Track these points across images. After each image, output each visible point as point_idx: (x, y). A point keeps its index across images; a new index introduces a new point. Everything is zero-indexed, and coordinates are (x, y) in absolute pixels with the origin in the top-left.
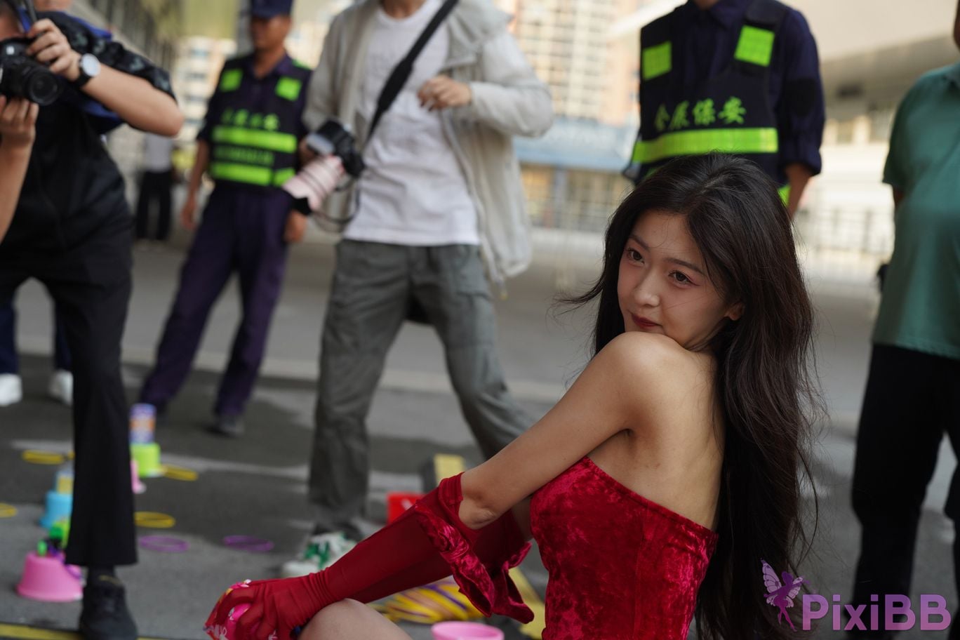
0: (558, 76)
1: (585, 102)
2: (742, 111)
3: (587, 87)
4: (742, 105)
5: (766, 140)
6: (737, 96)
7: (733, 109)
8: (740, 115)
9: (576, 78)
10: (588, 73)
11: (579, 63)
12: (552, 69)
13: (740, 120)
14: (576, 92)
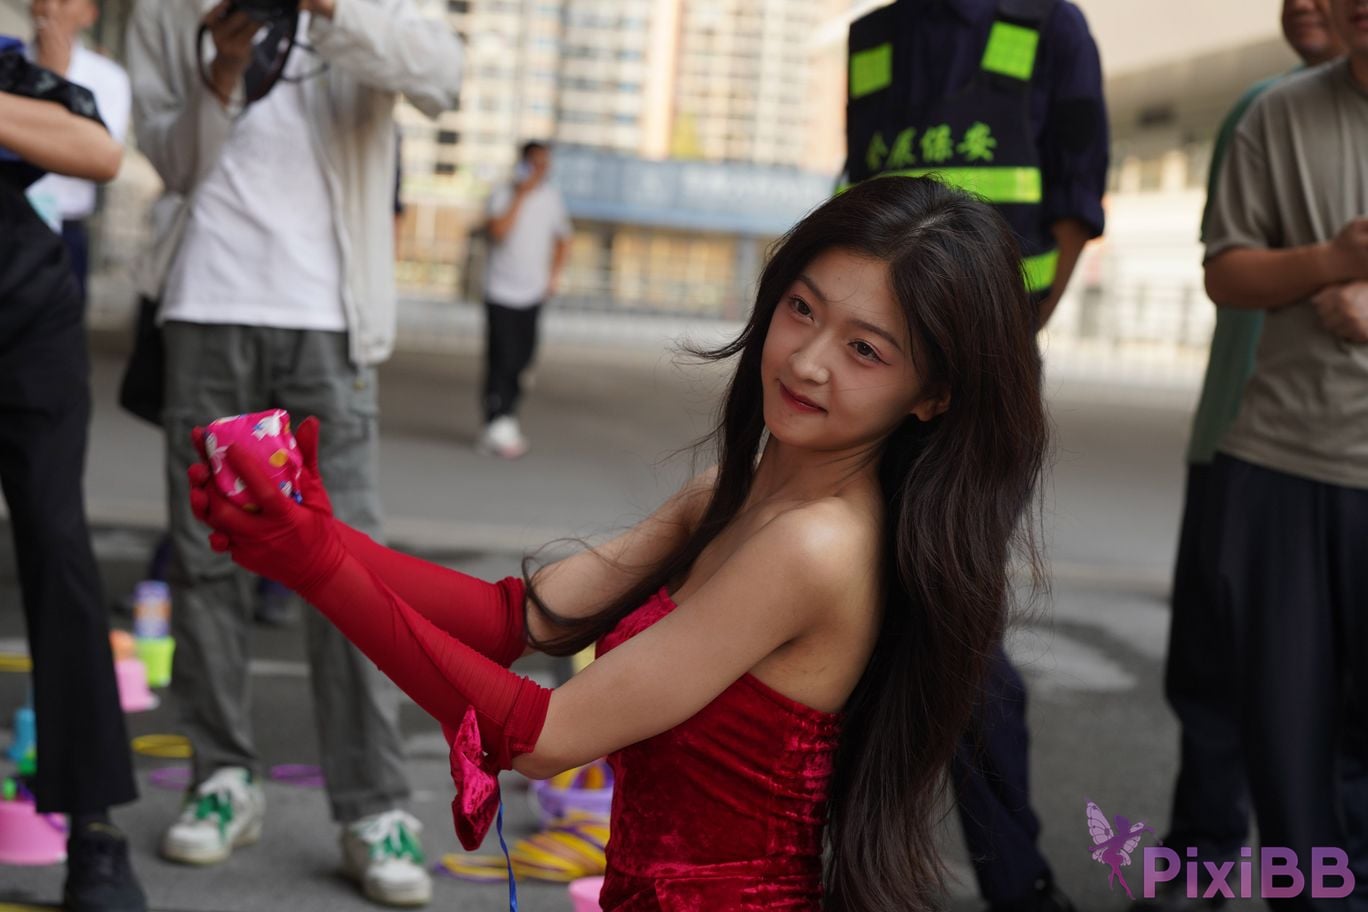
0: (742, 106)
1: (780, 141)
2: (992, 142)
3: (782, 121)
4: (992, 134)
5: (1024, 185)
6: (984, 121)
7: (978, 140)
8: (988, 148)
9: (767, 108)
10: (784, 100)
11: (770, 86)
12: (732, 96)
13: (988, 155)
14: (766, 128)
